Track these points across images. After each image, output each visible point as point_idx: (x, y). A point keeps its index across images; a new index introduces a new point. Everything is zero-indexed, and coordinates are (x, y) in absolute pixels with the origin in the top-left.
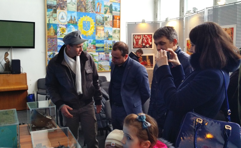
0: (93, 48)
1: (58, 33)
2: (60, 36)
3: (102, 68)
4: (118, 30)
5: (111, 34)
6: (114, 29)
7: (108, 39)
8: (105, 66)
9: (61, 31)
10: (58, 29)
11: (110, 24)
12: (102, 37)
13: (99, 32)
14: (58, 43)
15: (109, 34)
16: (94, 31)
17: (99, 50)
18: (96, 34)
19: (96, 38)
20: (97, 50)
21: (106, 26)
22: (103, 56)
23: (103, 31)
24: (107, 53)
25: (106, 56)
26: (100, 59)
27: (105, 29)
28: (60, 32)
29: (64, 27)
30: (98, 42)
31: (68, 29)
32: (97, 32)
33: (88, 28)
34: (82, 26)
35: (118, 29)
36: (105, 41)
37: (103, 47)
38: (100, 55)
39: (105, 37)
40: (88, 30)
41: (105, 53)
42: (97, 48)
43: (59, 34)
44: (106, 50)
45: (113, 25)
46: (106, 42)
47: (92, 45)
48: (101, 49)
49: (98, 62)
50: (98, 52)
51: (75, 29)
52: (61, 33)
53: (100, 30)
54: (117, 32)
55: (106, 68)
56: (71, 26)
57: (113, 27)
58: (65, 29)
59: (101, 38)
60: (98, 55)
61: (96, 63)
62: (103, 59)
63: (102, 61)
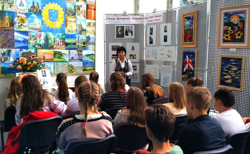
0: (61, 44)
1: (15, 23)
2: (18, 28)
3: (73, 70)
4: (94, 23)
5: (84, 27)
6: (88, 21)
7: (81, 34)
8: (78, 67)
9: (19, 21)
10: (16, 19)
11: (84, 15)
12: (73, 30)
13: (69, 24)
14: (15, 37)
15: (82, 28)
16: (63, 23)
17: (69, 46)
18: (66, 27)
19: (66, 31)
20: (67, 47)
21: (78, 17)
22: (74, 55)
23: (75, 24)
24: (80, 51)
25: (79, 55)
26: (71, 58)
27: (77, 20)
28: (17, 22)
29: (24, 16)
30: (68, 37)
31: (29, 19)
32: (67, 24)
33: (56, 19)
34: (48, 16)
35: (94, 21)
36: (77, 36)
37: (75, 44)
38: (71, 54)
39: (77, 31)
40: (55, 21)
41: (77, 51)
42: (66, 44)
43: (17, 25)
44: (78, 47)
45: (87, 16)
46: (79, 36)
47: (61, 40)
48: (72, 45)
49: (68, 63)
50: (68, 49)
51: (39, 19)
52: (20, 24)
53: (71, 21)
54: (92, 24)
55: (79, 70)
56: (33, 15)
57: (87, 19)
58: (25, 19)
59: (72, 32)
60: (68, 54)
61: (66, 63)
62: (74, 58)
63: (74, 61)
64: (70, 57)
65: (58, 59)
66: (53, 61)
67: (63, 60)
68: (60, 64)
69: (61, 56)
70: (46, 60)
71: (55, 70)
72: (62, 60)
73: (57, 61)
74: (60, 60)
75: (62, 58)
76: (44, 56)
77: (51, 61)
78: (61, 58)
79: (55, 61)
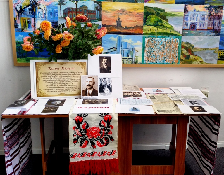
3: (192, 57)
8: (205, 49)
22: (199, 18)
24: (215, 7)
25: (211, 17)
26: (189, 27)
38: (190, 14)
41: (209, 8)
49: (180, 38)
60: (183, 14)
61: (175, 40)
62: (198, 27)
63: (196, 35)
64: (187, 24)
65: (154, 29)
66: (140, 32)
67: (168, 31)
68: (158, 40)
69: (164, 21)
70: (124, 29)
71: (146, 54)
72: (165, 31)
73: (151, 34)
74: (160, 30)
75: (164, 26)
76: (119, 19)
77: (137, 32)
78: (162, 25)
79: (146, 34)
